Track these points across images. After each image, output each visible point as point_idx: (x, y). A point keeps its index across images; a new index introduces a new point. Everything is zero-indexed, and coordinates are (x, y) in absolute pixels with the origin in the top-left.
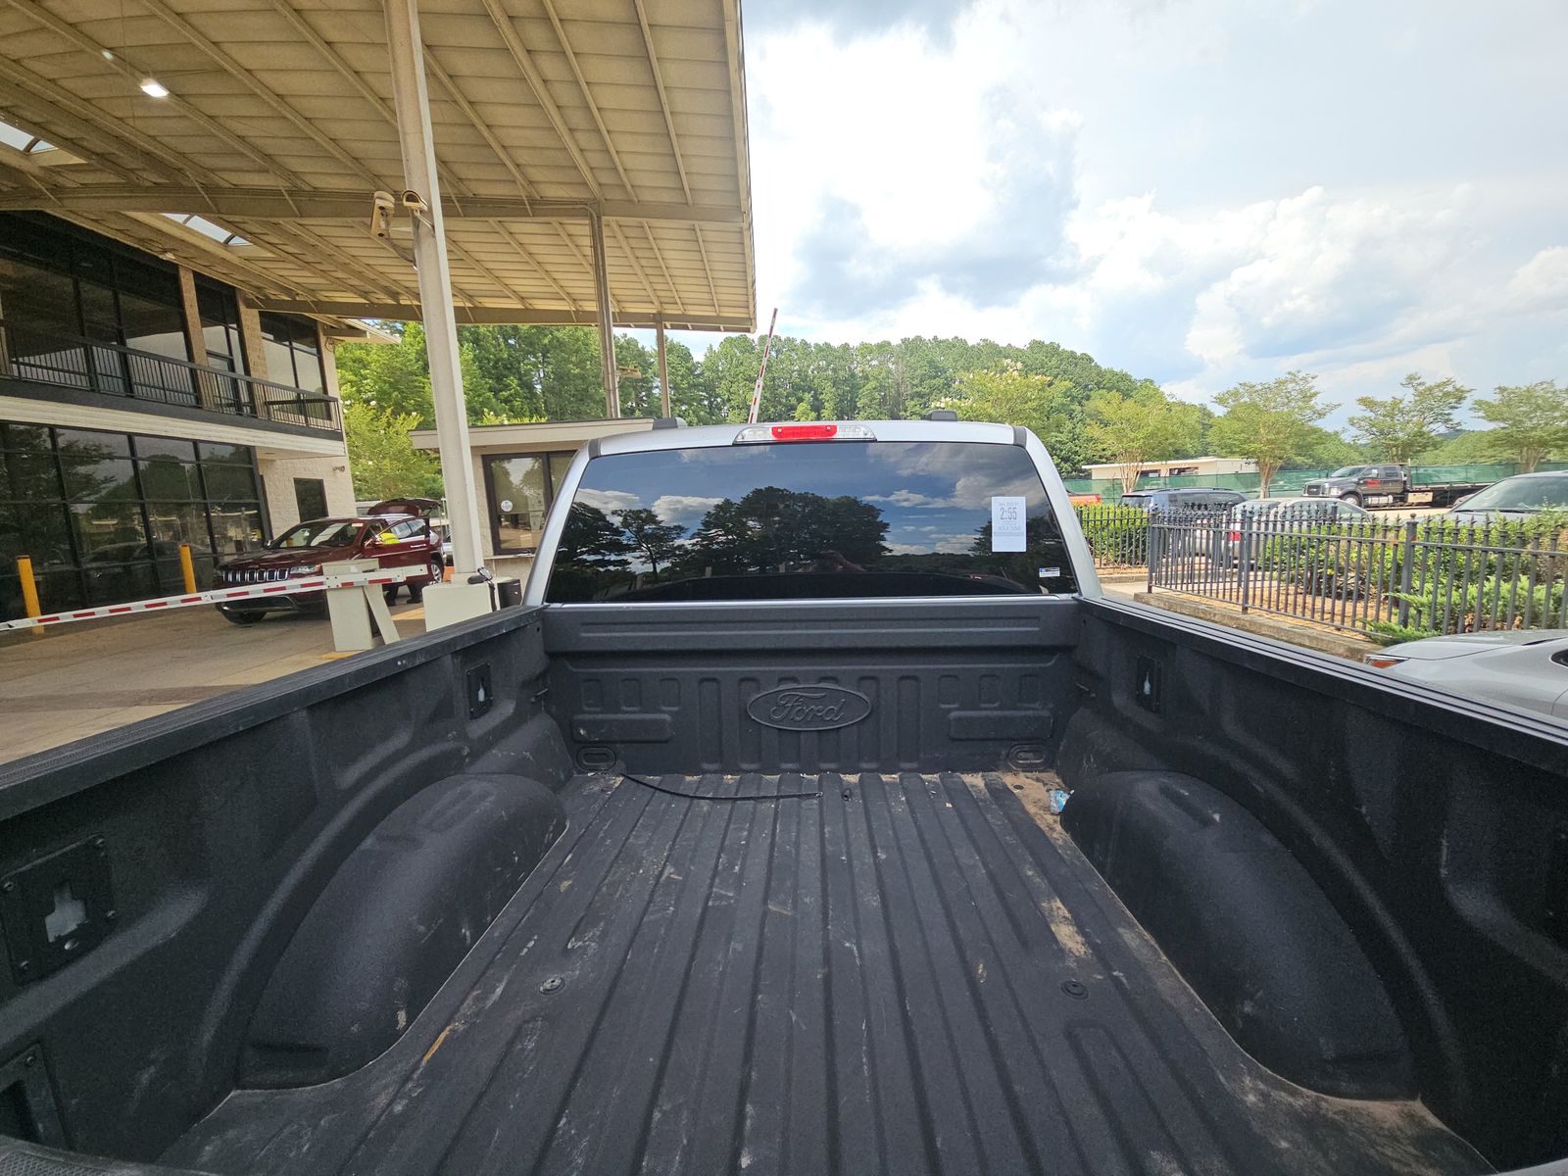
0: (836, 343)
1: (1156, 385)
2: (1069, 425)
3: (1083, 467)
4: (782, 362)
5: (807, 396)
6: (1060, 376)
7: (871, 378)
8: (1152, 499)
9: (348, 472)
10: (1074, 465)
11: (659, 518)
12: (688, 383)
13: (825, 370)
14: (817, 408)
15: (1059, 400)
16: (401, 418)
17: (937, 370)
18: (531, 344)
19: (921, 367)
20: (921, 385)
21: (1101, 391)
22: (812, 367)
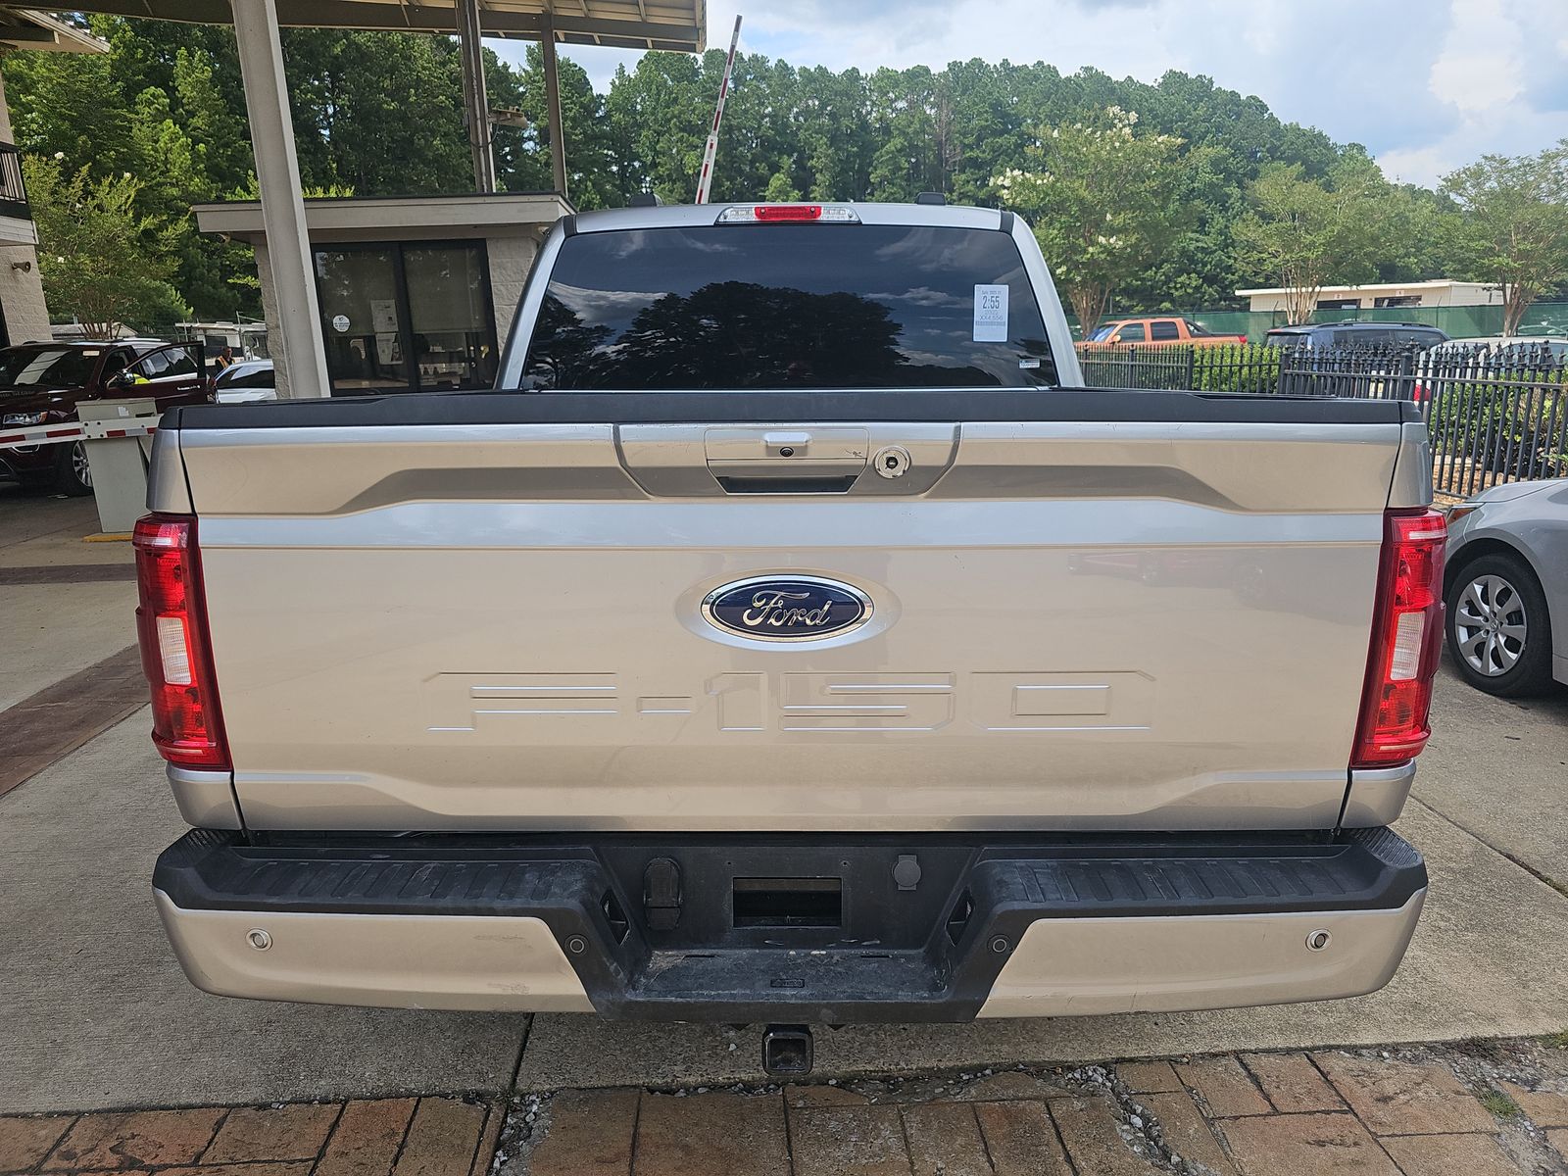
0: (837, 69)
1: (1369, 155)
2: (1219, 221)
3: (1238, 293)
4: (744, 98)
5: (787, 162)
6: (1210, 136)
7: (896, 133)
8: (1310, 339)
9: (35, 276)
10: (1224, 289)
11: (578, 316)
12: (584, 133)
13: (818, 117)
14: (803, 183)
15: (1206, 177)
16: (107, 182)
17: (1005, 120)
18: (311, 55)
19: (980, 114)
20: (978, 146)
21: (1275, 164)
22: (795, 110)
